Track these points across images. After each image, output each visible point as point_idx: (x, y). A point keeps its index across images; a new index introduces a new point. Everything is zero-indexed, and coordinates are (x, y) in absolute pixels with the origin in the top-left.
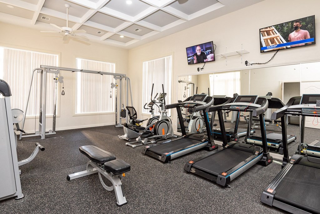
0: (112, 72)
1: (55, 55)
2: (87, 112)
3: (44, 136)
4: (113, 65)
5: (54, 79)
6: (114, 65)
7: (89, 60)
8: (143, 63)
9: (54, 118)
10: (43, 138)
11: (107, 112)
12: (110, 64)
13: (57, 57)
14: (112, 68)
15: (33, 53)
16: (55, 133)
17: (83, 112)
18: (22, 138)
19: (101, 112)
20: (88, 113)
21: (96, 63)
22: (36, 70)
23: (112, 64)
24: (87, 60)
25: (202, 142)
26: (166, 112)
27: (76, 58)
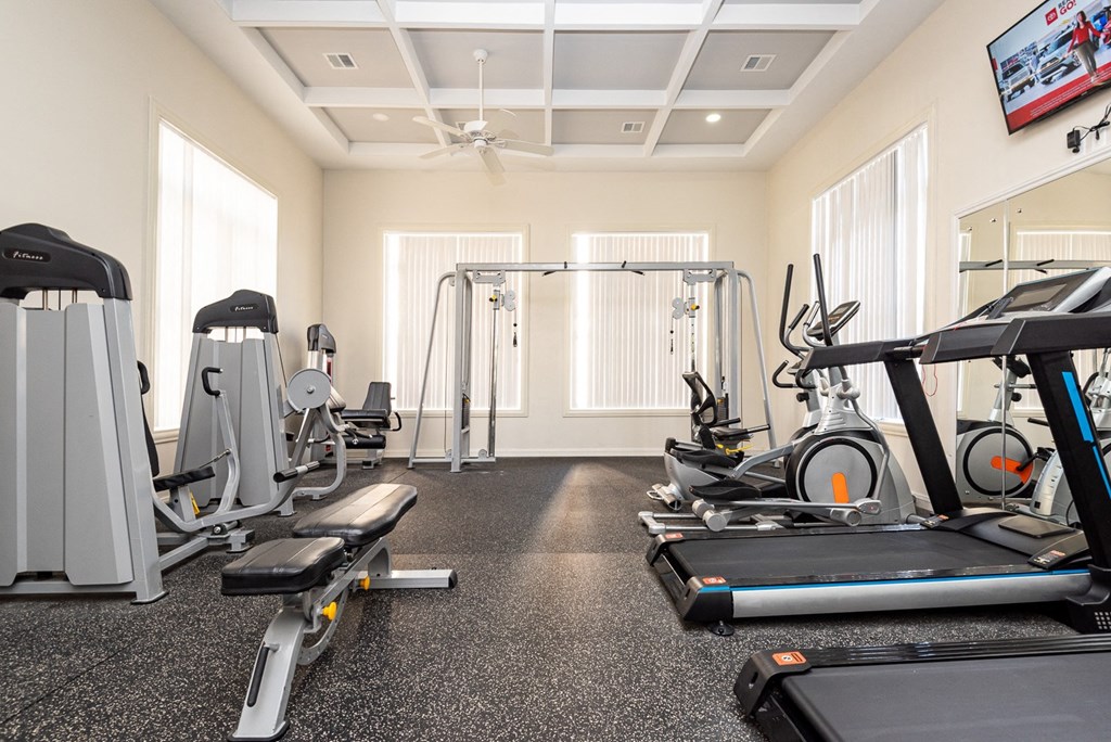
0: (697, 260)
1: (513, 235)
2: (607, 405)
3: (458, 465)
4: (701, 239)
5: (491, 300)
6: (706, 237)
7: (614, 235)
8: (814, 202)
9: (492, 416)
10: (455, 468)
11: (678, 408)
12: (688, 239)
13: (519, 238)
14: (698, 247)
15: (461, 239)
16: (494, 460)
17: (597, 404)
18: (414, 464)
19: (656, 408)
20: (613, 408)
21: (637, 240)
22: (447, 279)
23: (698, 235)
24: (606, 235)
25: (1038, 566)
26: (850, 392)
27: (573, 235)
